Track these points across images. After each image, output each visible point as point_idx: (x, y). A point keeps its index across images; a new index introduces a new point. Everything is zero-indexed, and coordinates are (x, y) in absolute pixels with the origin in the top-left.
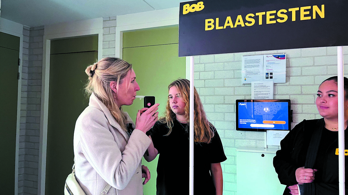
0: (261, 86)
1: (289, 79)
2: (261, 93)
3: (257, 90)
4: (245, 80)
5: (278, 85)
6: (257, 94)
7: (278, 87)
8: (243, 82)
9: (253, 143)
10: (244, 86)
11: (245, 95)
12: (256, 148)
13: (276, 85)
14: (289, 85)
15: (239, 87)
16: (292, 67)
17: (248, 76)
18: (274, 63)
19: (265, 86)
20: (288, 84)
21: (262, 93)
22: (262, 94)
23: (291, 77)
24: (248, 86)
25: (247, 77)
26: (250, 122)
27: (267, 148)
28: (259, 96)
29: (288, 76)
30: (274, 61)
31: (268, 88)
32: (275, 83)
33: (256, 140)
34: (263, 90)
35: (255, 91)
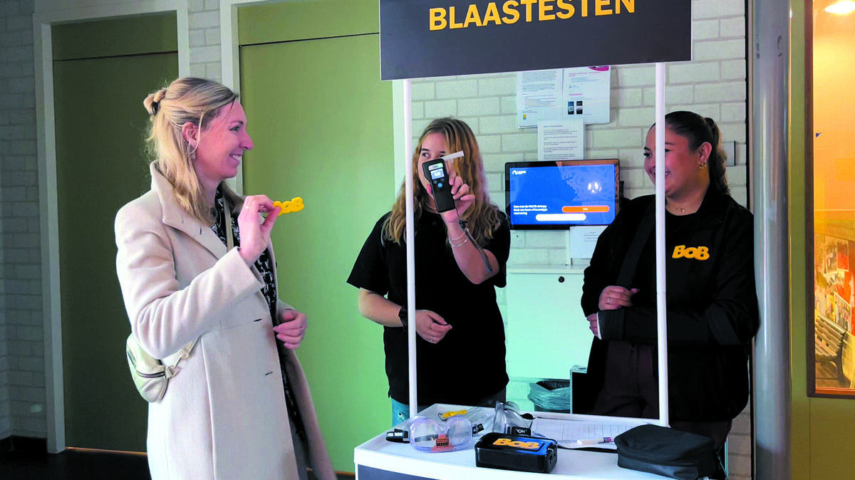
0: (559, 131)
1: (618, 113)
2: (556, 146)
3: (549, 140)
4: (525, 118)
5: (594, 127)
6: (549, 150)
7: (595, 132)
8: (520, 122)
9: (541, 256)
10: (523, 133)
11: (524, 152)
12: (549, 265)
13: (590, 127)
14: (617, 128)
15: (512, 133)
16: (623, 88)
17: (530, 109)
18: (584, 80)
19: (566, 132)
20: (614, 124)
21: (560, 145)
22: (561, 149)
23: (621, 111)
24: (530, 132)
25: (528, 112)
26: (536, 210)
27: (572, 264)
28: (554, 152)
29: (615, 108)
30: (585, 75)
31: (573, 134)
32: (589, 122)
33: (549, 248)
34: (564, 140)
35: (546, 141)
